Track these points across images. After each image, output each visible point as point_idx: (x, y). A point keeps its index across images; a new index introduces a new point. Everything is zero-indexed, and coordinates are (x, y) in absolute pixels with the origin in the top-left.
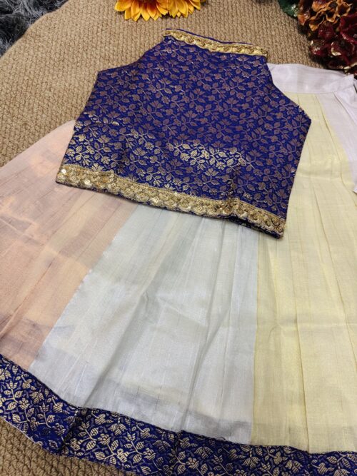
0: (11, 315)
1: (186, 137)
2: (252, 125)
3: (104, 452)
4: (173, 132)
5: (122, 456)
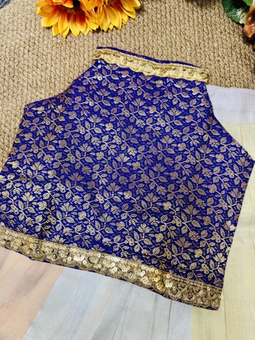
1: (117, 188)
2: (187, 172)
4: (103, 181)
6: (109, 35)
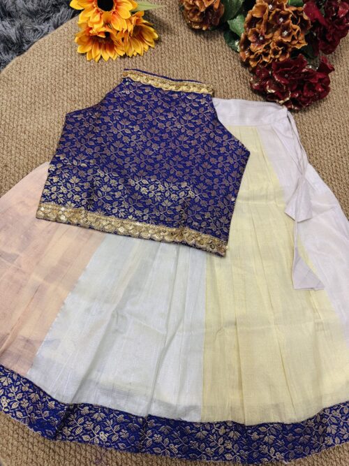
0: (8, 334)
1: (145, 174)
3: (89, 435)
4: (133, 169)
5: (103, 436)
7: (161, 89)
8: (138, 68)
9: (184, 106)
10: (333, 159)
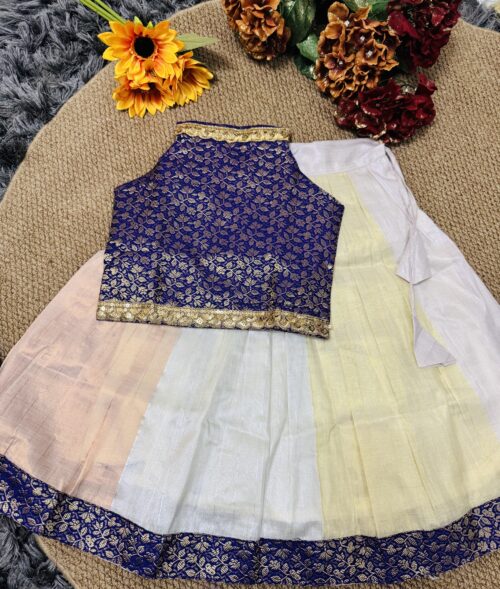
0: (84, 462)
1: (219, 250)
2: (282, 225)
3: (193, 569)
4: (204, 246)
5: (211, 569)
6: (187, 109)
7: (225, 142)
8: (194, 119)
9: (256, 160)
10: (450, 198)
